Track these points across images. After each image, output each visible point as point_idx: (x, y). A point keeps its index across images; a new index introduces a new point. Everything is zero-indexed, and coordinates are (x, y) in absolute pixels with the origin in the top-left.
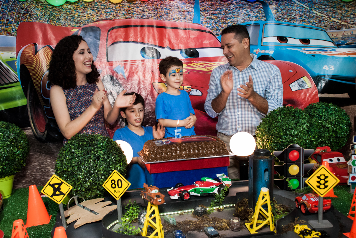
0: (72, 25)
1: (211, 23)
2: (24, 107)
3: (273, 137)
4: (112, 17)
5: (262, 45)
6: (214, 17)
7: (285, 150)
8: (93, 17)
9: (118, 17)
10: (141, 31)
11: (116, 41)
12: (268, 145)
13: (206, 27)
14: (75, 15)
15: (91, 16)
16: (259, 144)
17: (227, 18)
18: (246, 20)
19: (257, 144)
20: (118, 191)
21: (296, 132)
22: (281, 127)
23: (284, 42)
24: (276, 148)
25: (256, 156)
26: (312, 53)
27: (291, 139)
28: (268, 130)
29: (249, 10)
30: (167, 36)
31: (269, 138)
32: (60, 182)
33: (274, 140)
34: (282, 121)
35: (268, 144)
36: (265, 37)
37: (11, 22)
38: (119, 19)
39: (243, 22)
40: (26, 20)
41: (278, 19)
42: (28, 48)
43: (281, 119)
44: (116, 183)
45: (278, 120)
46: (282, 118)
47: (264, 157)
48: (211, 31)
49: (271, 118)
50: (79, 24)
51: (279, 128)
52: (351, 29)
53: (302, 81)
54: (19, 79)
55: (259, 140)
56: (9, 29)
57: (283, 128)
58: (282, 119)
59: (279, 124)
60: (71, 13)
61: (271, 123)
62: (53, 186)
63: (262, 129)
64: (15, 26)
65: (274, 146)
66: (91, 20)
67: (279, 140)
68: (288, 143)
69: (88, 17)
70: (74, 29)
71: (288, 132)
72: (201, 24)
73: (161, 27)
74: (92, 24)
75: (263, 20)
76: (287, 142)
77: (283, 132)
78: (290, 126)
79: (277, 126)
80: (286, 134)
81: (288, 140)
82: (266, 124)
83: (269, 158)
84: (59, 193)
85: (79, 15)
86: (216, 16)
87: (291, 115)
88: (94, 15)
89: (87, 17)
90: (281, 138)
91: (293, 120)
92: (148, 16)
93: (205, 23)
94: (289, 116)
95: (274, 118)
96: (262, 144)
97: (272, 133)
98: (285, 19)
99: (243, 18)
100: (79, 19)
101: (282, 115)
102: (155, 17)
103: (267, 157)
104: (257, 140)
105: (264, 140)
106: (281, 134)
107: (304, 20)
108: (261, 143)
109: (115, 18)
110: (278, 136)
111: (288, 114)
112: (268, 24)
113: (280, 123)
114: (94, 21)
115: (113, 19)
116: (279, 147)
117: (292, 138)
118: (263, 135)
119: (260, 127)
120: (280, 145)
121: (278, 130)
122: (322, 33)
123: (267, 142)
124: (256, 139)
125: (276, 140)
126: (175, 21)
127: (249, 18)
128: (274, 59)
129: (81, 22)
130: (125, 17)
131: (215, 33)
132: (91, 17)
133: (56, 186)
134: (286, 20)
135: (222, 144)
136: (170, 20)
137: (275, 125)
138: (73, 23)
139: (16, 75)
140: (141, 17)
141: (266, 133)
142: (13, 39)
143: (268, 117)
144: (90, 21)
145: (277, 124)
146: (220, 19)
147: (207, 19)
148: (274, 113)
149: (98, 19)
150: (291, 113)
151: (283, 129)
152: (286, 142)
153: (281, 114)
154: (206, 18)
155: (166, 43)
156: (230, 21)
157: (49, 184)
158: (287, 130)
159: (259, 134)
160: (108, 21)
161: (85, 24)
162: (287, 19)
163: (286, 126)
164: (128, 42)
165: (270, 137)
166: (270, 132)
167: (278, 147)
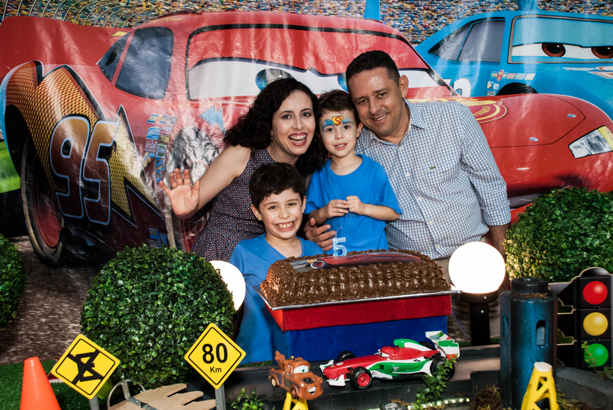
0: (114, 24)
1: (401, 18)
2: (14, 195)
3: (545, 252)
4: (197, 7)
5: (509, 62)
6: (409, 6)
7: (574, 280)
8: (157, 7)
9: (210, 8)
10: (257, 35)
11: (207, 56)
12: (534, 270)
13: (392, 26)
14: (120, 3)
15: (154, 4)
16: (513, 267)
17: (436, 7)
18: (475, 10)
19: (508, 268)
20: (219, 370)
21: (597, 243)
22: (561, 233)
23: (557, 55)
24: (551, 278)
25: (517, 293)
27: (584, 258)
28: (533, 237)
30: (310, 46)
31: (535, 255)
32: (94, 350)
33: (547, 260)
34: (563, 218)
35: (533, 268)
36: (514, 44)
38: (211, 11)
39: (468, 15)
41: (545, 5)
42: (20, 71)
43: (561, 215)
44: (214, 352)
45: (554, 217)
46: (565, 212)
47: (536, 295)
48: (402, 34)
49: (539, 212)
50: (128, 21)
51: (558, 234)
53: (598, 137)
54: (3, 137)
55: (513, 260)
57: (567, 233)
58: (563, 215)
59: (559, 226)
61: (538, 223)
62: (77, 359)
63: (518, 235)
65: (546, 271)
66: (153, 13)
67: (558, 258)
68: (579, 266)
69: (148, 7)
70: (118, 32)
71: (578, 242)
72: (381, 21)
73: (299, 28)
74: (155, 21)
75: (511, 9)
76: (576, 263)
77: (567, 242)
78: (582, 228)
79: (553, 229)
80: (573, 247)
81: (578, 260)
82: (527, 225)
83: (547, 297)
84: (90, 375)
85: (128, 4)
86: (413, 3)
87: (584, 205)
88: (159, 4)
89: (144, 8)
90: (563, 256)
91: (589, 216)
92: (271, 5)
93: (388, 18)
94: (579, 207)
95: (545, 213)
96: (519, 269)
97: (542, 243)
98: (560, 5)
99: (469, 7)
100: (129, 10)
101: (563, 206)
102: (286, 7)
103: (542, 295)
104: (508, 260)
105: (523, 259)
106: (562, 246)
107: (603, 5)
108: (516, 266)
109: (203, 9)
110: (555, 250)
111: (576, 203)
112: (522, 17)
113: (560, 223)
114: (160, 15)
115: (199, 12)
116: (559, 274)
117: (587, 256)
118: (520, 249)
119: (514, 233)
120: (561, 269)
121: (556, 237)
123: (532, 263)
124: (505, 257)
125: (551, 259)
126: (327, 14)
127: (482, 6)
128: (535, 92)
129: (134, 17)
130: (223, 7)
131: (409, 38)
132: (154, 6)
133: (85, 360)
134: (563, 7)
135: (435, 268)
136: (318, 13)
137: (548, 228)
138: (117, 20)
140: (257, 8)
141: (527, 244)
143: (531, 210)
144: (152, 16)
145: (552, 226)
146: (420, 10)
147: (394, 10)
148: (546, 202)
149: (167, 11)
150: (583, 202)
151: (567, 236)
152: (573, 264)
153: (560, 205)
154: (391, 8)
155: (309, 61)
156: (442, 13)
157: (70, 356)
158: (575, 237)
159: (513, 247)
160: (189, 16)
161: (141, 22)
162: (565, 5)
163: (572, 229)
164: (230, 58)
165: (536, 252)
166: (538, 242)
167: (557, 274)
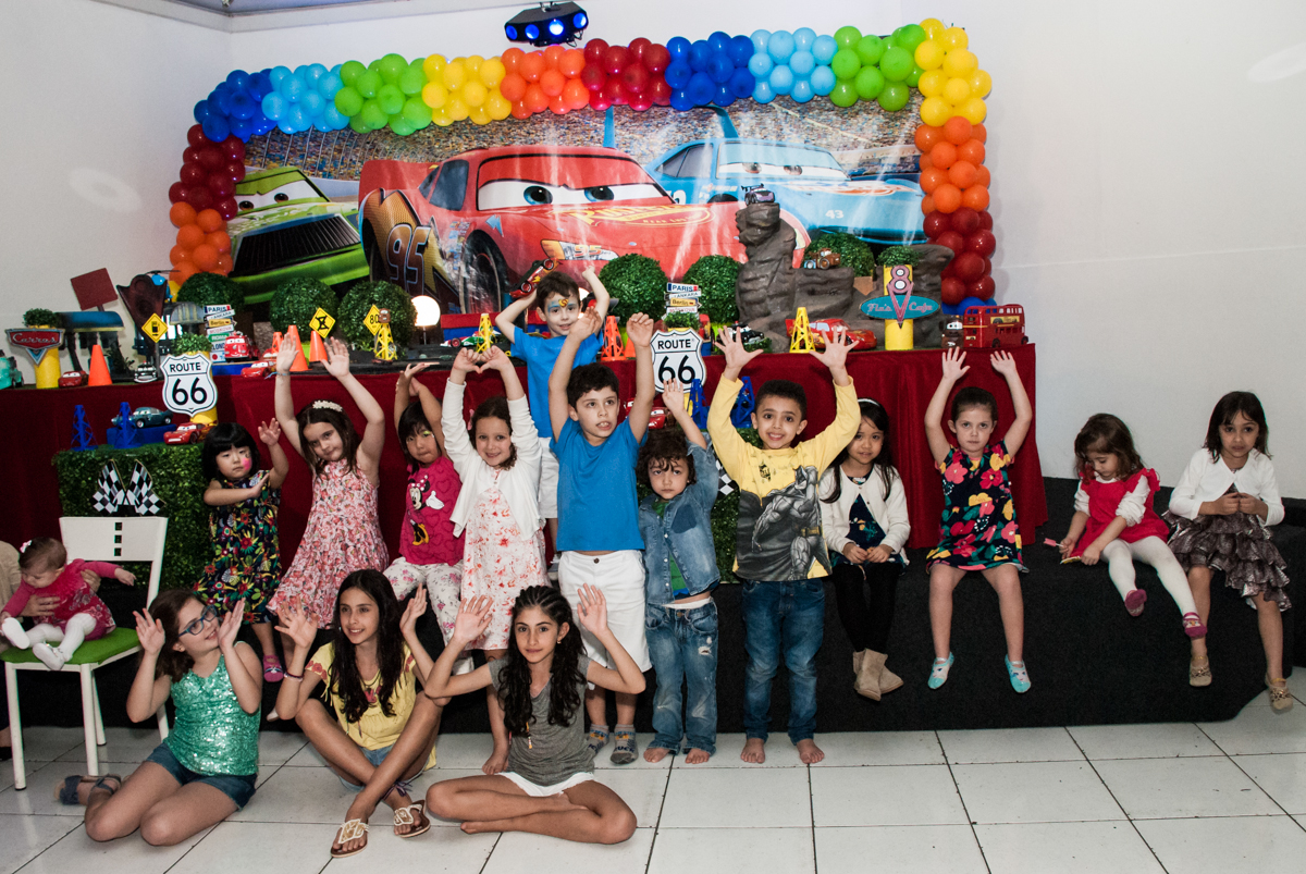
2: (366, 278)
9: (494, 145)
26: (807, 189)
29: (696, 122)
36: (722, 163)
37: (354, 162)
40: (371, 158)
41: (744, 134)
42: (373, 196)
52: (874, 148)
54: (360, 239)
56: (352, 171)
60: (430, 143)
64: (359, 167)
98: (756, 134)
114: (461, 152)
122: (824, 155)
130: (503, 143)
139: (356, 234)
142: (355, 185)
162: (760, 134)
